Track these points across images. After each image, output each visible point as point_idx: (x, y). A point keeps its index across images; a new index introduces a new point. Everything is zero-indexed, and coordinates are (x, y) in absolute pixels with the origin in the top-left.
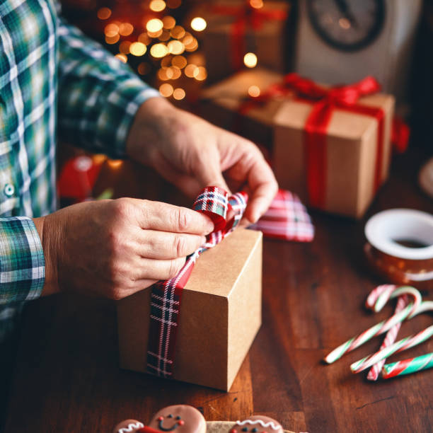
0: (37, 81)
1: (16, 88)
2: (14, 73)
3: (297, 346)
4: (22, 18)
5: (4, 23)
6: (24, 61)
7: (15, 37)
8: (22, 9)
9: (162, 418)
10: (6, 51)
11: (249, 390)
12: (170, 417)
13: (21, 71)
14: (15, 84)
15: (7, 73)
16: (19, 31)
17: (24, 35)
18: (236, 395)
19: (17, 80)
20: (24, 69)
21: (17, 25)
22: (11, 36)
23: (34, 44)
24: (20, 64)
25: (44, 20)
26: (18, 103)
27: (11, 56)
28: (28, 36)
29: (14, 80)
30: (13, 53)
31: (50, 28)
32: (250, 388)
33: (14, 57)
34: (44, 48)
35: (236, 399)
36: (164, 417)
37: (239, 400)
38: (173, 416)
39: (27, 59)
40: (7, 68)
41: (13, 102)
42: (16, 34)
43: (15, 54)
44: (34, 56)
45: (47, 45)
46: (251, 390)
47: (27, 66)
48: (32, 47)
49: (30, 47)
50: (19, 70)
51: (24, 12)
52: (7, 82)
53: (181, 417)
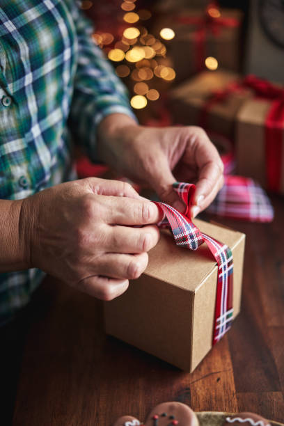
0: (51, 89)
1: (30, 93)
2: (29, 79)
3: (270, 324)
4: (37, 30)
5: (21, 34)
6: (39, 70)
7: (31, 46)
8: (37, 22)
9: (157, 417)
10: (22, 58)
11: (230, 370)
12: (163, 415)
13: (36, 78)
14: (30, 90)
15: (22, 79)
16: (35, 42)
17: (39, 46)
18: (219, 375)
19: (31, 86)
20: (39, 77)
21: (33, 36)
22: (28, 45)
23: (49, 55)
24: (36, 72)
25: (60, 34)
26: (32, 106)
27: (27, 64)
28: (43, 47)
29: (29, 85)
30: (28, 61)
31: (67, 42)
32: (231, 367)
33: (29, 64)
34: (59, 60)
35: (218, 379)
36: (159, 416)
37: (222, 380)
38: (167, 414)
39: (42, 68)
40: (22, 74)
41: (27, 106)
42: (32, 43)
43: (31, 62)
44: (49, 66)
45: (63, 58)
46: (232, 370)
47: (42, 74)
48: (47, 57)
49: (45, 56)
50: (34, 76)
51: (39, 25)
52: (22, 86)
53: (174, 416)
